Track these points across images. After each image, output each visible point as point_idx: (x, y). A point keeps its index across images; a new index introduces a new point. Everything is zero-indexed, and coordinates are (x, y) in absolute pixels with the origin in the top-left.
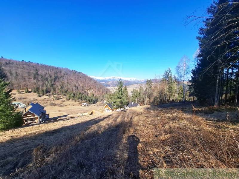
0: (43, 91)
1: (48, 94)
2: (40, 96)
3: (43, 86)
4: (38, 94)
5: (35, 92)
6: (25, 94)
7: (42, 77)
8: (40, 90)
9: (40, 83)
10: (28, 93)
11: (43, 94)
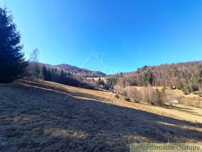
0: (189, 88)
1: (196, 92)
2: (187, 94)
3: (187, 83)
4: (184, 91)
5: (180, 89)
6: (170, 90)
7: (183, 74)
8: (185, 87)
9: (183, 80)
10: (173, 90)
11: (190, 92)
